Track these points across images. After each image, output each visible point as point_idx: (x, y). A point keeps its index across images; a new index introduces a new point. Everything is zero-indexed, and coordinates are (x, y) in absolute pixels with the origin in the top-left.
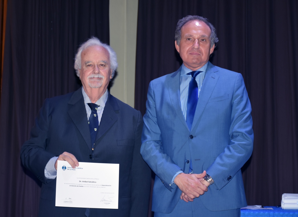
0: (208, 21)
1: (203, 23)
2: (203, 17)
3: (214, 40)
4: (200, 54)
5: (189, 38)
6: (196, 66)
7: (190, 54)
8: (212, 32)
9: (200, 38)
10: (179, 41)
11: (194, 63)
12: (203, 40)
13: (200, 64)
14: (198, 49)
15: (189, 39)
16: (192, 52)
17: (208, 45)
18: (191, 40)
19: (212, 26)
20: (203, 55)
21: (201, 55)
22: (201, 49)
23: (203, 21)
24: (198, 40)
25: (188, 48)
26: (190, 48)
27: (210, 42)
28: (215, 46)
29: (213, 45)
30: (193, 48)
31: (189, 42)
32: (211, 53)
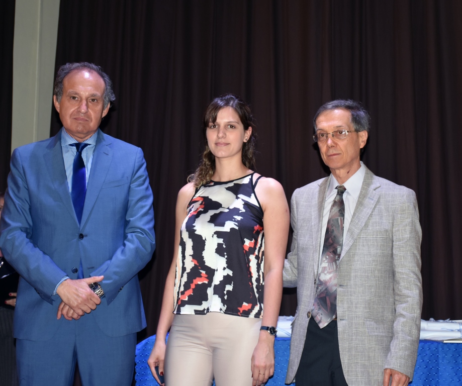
0: (102, 71)
1: (95, 74)
2: (96, 65)
3: (109, 99)
4: (87, 119)
5: (74, 96)
6: (82, 136)
7: (75, 119)
8: (107, 88)
9: (89, 97)
10: (60, 98)
11: (79, 133)
12: (93, 100)
13: (88, 133)
14: (86, 113)
15: (74, 98)
16: (77, 117)
17: (99, 107)
18: (76, 99)
19: (107, 78)
20: (92, 121)
21: (90, 120)
22: (90, 113)
23: (95, 71)
24: (87, 100)
25: (72, 110)
26: (74, 111)
27: (104, 101)
28: (111, 104)
29: (107, 106)
30: (79, 112)
31: (73, 102)
32: (104, 115)
